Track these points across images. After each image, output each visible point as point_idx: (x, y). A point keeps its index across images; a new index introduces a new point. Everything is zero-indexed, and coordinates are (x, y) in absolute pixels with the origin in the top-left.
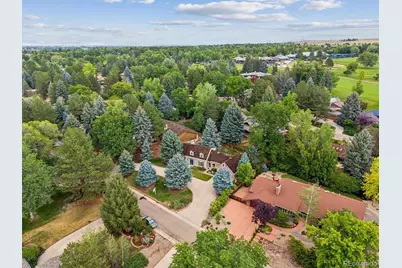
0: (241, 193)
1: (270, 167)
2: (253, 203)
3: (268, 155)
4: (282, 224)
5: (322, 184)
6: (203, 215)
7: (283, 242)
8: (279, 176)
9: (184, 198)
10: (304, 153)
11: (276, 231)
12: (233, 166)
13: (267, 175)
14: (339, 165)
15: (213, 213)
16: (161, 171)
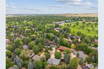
0: (58, 49)
1: (61, 45)
2: (60, 50)
3: (61, 44)
4: (63, 51)
5: (67, 47)
6: (55, 51)
7: (63, 53)
8: (62, 46)
9: (52, 50)
10: (65, 44)
11: (62, 52)
12: (57, 45)
13: (61, 46)
14: (69, 44)
15: (56, 51)
16: (49, 47)
